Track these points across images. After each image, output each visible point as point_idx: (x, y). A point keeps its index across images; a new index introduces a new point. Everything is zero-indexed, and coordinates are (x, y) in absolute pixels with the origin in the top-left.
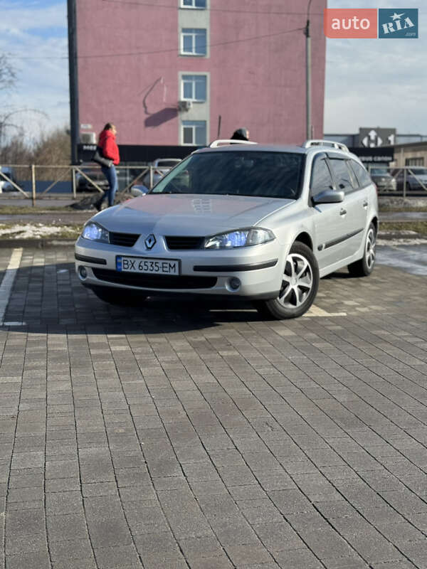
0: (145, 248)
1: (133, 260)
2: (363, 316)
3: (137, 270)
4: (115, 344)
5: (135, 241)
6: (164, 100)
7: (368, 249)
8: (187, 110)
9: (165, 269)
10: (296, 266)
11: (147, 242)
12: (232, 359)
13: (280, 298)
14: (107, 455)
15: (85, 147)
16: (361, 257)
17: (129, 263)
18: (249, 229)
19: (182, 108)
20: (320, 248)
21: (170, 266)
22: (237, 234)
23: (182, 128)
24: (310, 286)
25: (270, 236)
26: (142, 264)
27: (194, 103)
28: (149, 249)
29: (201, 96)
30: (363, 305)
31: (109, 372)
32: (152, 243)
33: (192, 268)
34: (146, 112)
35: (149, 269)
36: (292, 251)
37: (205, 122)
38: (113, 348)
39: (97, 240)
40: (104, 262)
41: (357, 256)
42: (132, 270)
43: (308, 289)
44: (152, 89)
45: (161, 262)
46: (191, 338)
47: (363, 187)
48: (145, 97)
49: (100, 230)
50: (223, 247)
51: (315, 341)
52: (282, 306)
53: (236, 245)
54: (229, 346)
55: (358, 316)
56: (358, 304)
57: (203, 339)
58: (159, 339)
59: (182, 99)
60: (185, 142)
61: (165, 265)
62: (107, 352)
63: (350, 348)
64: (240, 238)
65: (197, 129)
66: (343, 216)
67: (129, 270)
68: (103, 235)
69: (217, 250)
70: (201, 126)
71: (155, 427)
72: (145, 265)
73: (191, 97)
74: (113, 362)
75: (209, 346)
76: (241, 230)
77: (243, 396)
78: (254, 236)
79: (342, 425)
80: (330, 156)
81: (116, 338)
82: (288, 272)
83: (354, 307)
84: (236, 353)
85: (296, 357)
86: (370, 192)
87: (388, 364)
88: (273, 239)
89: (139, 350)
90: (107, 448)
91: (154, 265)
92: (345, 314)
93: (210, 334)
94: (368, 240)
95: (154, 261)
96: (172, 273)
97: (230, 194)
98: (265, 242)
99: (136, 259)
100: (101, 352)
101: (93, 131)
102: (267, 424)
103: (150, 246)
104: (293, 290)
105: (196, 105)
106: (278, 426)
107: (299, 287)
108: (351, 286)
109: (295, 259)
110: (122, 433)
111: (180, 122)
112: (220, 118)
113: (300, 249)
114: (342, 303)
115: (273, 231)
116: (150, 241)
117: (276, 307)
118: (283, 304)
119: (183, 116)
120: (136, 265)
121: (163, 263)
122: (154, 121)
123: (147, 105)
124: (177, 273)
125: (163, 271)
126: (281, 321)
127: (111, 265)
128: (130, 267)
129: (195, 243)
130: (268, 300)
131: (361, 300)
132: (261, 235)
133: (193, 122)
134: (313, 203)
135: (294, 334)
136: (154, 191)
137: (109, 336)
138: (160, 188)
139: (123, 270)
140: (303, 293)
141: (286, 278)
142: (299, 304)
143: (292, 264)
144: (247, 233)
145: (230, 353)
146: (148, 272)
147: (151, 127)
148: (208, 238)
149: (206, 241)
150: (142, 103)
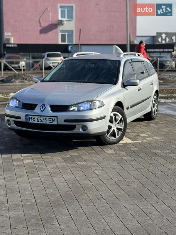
0: (40, 111)
1: (34, 117)
2: (149, 142)
3: (36, 122)
4: (25, 159)
5: (35, 108)
6: (50, 19)
7: (154, 106)
8: (62, 25)
9: (50, 122)
10: (115, 118)
11: (41, 108)
12: (83, 166)
13: (107, 134)
14: (22, 215)
15: (7, 45)
16: (150, 111)
17: (32, 118)
18: (91, 101)
19: (60, 24)
20: (128, 108)
21: (52, 120)
22: (85, 104)
23: (60, 34)
24: (122, 128)
25: (102, 104)
26: (39, 119)
27: (66, 20)
28: (42, 111)
29: (70, 17)
30: (150, 136)
31: (23, 174)
32: (44, 108)
33: (64, 121)
34: (40, 26)
35: (42, 122)
36: (113, 111)
37: (72, 31)
38: (25, 162)
39: (16, 107)
40: (20, 118)
41: (148, 110)
42: (34, 122)
44: (43, 13)
45: (48, 118)
46: (63, 156)
47: (151, 75)
48: (40, 18)
49: (18, 101)
50: (78, 110)
51: (124, 156)
53: (85, 109)
54: (82, 160)
55: (146, 142)
56: (147, 136)
57: (69, 156)
58: (47, 156)
59: (60, 19)
60: (62, 41)
61: (50, 119)
62: (22, 163)
63: (141, 159)
64: (87, 106)
65: (68, 35)
66: (140, 91)
67: (32, 122)
68: (19, 104)
69: (76, 111)
70: (71, 33)
71: (45, 201)
72: (40, 119)
73: (65, 17)
74: (24, 169)
75: (72, 160)
76: (87, 102)
77: (88, 185)
78: (94, 105)
79: (133, 199)
80: (133, 61)
81: (26, 156)
82: (111, 121)
83: (145, 137)
84: (85, 163)
85: (114, 165)
86: (155, 77)
87: (158, 168)
88: (103, 106)
89: (37, 162)
90: (23, 212)
91: (44, 119)
92: (140, 141)
93: (73, 153)
94: (154, 102)
95: (45, 117)
96: (54, 123)
97: (82, 82)
98: (100, 107)
99: (35, 117)
100: (18, 163)
101: (11, 37)
102: (98, 199)
103: (42, 110)
104: (114, 130)
105: (67, 22)
106: (103, 200)
107: (117, 128)
108: (145, 126)
109: (115, 115)
110: (29, 205)
111: (59, 31)
112: (80, 30)
113: (117, 109)
114: (140, 135)
115: (104, 102)
116: (42, 108)
117: (105, 139)
118: (109, 137)
119: (61, 28)
120: (36, 119)
121: (49, 118)
122: (45, 30)
123: (41, 22)
124: (56, 123)
125: (49, 122)
126: (108, 146)
127: (23, 119)
128: (33, 120)
129: (64, 108)
130: (101, 136)
131: (149, 133)
132: (98, 104)
133: (66, 31)
134: (124, 86)
135: (114, 152)
136: (44, 80)
137: (23, 155)
138: (47, 79)
139: (29, 122)
140: (119, 131)
141: (110, 124)
142: (117, 137)
143: (114, 117)
144: (90, 103)
145: (82, 163)
146: (42, 123)
147: (43, 34)
148: (71, 106)
149: (70, 107)
150: (38, 21)
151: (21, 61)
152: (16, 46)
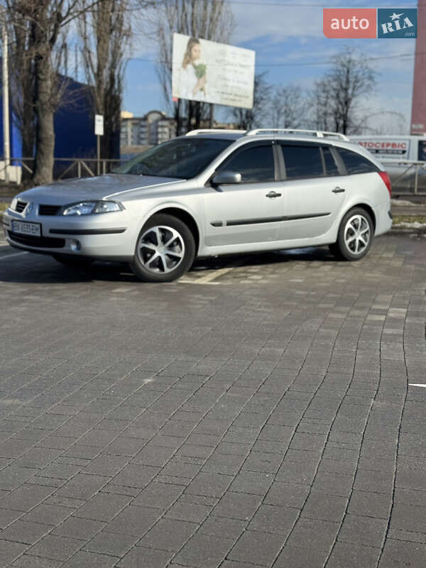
5: (24, 208)
10: (163, 237)
13: (145, 262)
16: (334, 241)
17: (17, 226)
18: (96, 202)
20: (215, 225)
21: (36, 228)
25: (120, 208)
33: (49, 231)
35: (26, 231)
36: (159, 223)
40: (9, 224)
42: (19, 232)
43: (179, 258)
52: (148, 271)
66: (274, 198)
72: (24, 228)
76: (90, 202)
82: (153, 241)
88: (122, 210)
91: (28, 228)
95: (29, 224)
96: (37, 234)
99: (20, 223)
101: (424, 132)
104: (160, 258)
107: (167, 255)
109: (162, 230)
113: (169, 222)
115: (123, 203)
118: (148, 269)
120: (20, 228)
121: (33, 226)
124: (40, 235)
125: (33, 233)
127: (10, 227)
129: (55, 210)
139: (14, 231)
140: (172, 261)
141: (151, 246)
142: (167, 270)
143: (159, 234)
144: (93, 205)
146: (26, 233)
148: (67, 207)
149: (63, 209)
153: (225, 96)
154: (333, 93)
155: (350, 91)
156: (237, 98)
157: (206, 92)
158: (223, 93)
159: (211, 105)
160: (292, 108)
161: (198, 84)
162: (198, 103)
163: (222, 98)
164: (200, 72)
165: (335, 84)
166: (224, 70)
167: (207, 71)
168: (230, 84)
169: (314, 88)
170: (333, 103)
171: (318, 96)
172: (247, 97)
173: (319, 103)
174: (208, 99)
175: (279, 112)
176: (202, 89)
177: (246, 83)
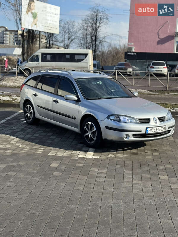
6: (168, 32)
15: (128, 53)
19: (177, 36)
23: (176, 44)
34: (159, 38)
44: (163, 26)
48: (159, 31)
59: (177, 31)
60: (177, 51)
101: (133, 46)
119: (177, 39)
122: (162, 42)
123: (159, 34)
147: (160, 45)
150: (157, 32)
151: (129, 68)
152: (135, 54)
153: (46, 28)
154: (90, 25)
155: (98, 24)
156: (52, 29)
157: (38, 25)
158: (45, 26)
159: (40, 31)
160: (71, 31)
161: (33, 22)
162: (33, 30)
163: (45, 28)
164: (35, 16)
165: (91, 21)
166: (46, 15)
167: (38, 15)
168: (49, 22)
169: (81, 22)
170: (90, 29)
171: (83, 26)
172: (56, 28)
173: (83, 29)
174: (39, 29)
175: (65, 32)
176: (35, 24)
177: (56, 22)
